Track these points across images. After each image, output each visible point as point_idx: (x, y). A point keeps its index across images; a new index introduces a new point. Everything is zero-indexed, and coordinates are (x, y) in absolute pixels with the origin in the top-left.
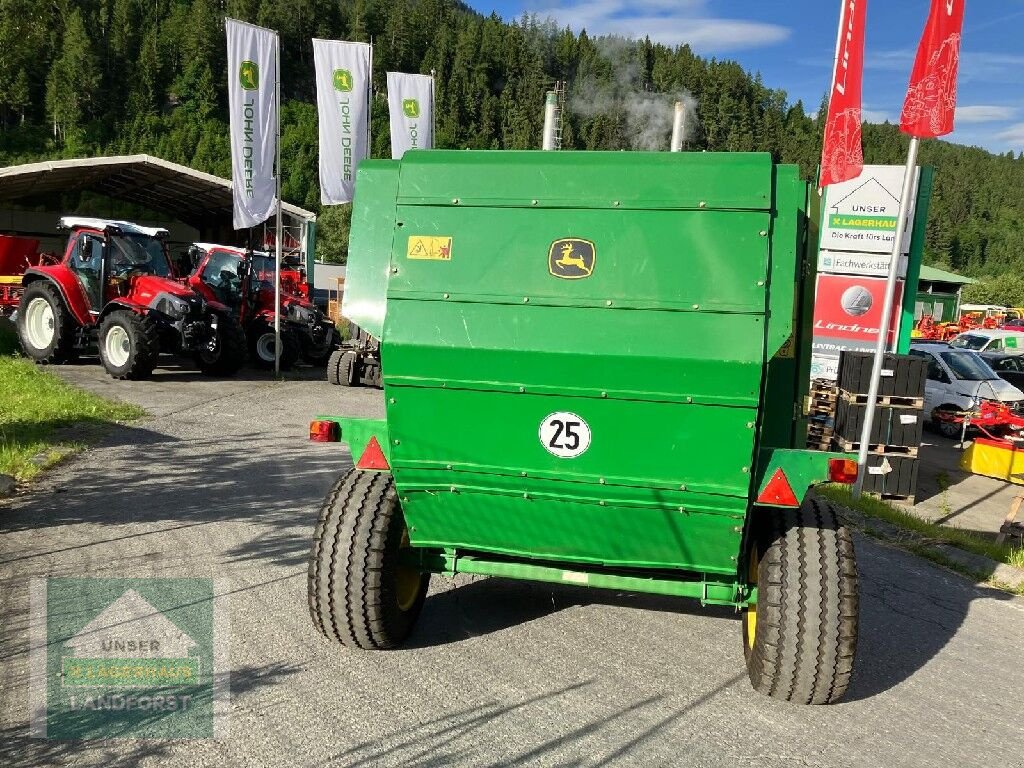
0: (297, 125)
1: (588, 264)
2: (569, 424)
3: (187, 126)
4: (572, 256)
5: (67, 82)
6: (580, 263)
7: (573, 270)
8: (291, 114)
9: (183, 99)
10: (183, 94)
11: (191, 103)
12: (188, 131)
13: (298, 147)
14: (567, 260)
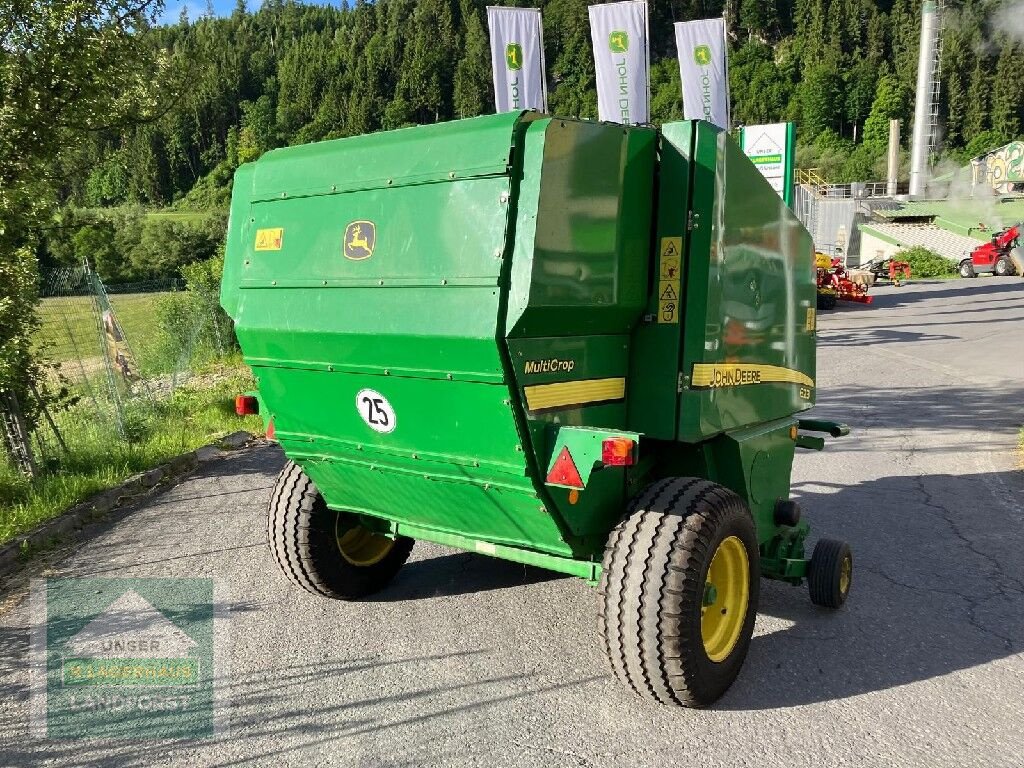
0: (669, 83)
1: (369, 246)
2: (376, 401)
3: (568, 101)
4: (361, 237)
5: (470, 78)
6: (363, 244)
7: (359, 251)
8: (664, 72)
9: (564, 75)
10: (565, 71)
11: (572, 79)
12: (570, 105)
13: (671, 104)
14: (356, 243)
